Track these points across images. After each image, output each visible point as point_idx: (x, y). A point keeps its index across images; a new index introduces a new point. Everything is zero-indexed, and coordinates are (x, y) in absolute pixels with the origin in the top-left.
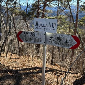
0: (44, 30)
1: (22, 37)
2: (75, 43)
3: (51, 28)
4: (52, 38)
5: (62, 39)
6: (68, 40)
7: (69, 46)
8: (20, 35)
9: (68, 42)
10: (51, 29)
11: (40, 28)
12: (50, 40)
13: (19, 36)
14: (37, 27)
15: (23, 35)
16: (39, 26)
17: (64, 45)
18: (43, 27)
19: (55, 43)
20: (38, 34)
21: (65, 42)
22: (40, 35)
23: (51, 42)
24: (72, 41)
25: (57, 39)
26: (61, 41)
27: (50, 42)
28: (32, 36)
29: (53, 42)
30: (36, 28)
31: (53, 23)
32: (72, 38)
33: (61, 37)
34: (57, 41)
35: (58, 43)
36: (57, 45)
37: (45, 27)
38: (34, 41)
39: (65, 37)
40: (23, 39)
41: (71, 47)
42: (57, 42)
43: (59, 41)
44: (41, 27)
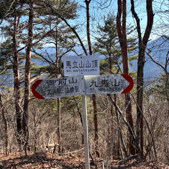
0: (81, 72)
1: (42, 90)
2: (127, 84)
3: (91, 68)
4: (93, 82)
5: (108, 81)
6: (117, 81)
7: (120, 89)
8: (37, 88)
9: (117, 84)
10: (92, 70)
12: (91, 86)
13: (36, 90)
14: (69, 69)
15: (44, 86)
16: (72, 68)
17: (113, 90)
18: (79, 68)
19: (99, 89)
20: (71, 80)
21: (113, 85)
22: (75, 81)
24: (122, 81)
25: (101, 83)
26: (107, 85)
27: (91, 89)
28: (60, 85)
29: (96, 88)
30: (67, 71)
31: (93, 61)
32: (122, 78)
33: (106, 79)
34: (101, 86)
35: (104, 89)
37: (82, 67)
38: (64, 92)
39: (113, 78)
40: (44, 93)
41: (122, 90)
43: (104, 85)
44: (76, 69)
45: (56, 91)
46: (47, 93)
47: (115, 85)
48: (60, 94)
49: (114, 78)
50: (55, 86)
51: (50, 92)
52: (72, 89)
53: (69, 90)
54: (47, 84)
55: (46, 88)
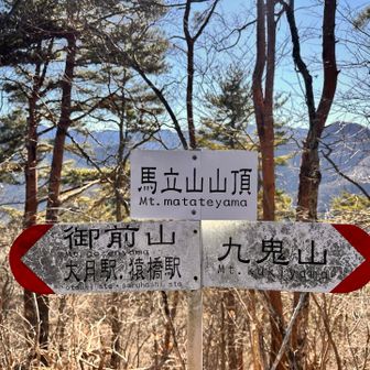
0: (190, 208)
1: (46, 261)
2: (354, 258)
3: (228, 196)
4: (230, 245)
5: (285, 246)
6: (319, 249)
7: (326, 277)
8: (30, 253)
9: (318, 259)
10: (230, 203)
11: (167, 202)
12: (220, 259)
13: (25, 259)
14: (146, 194)
15: (57, 247)
16: (158, 190)
17: (302, 280)
18: (184, 194)
19: (250, 272)
20: (155, 234)
21: (303, 260)
22: (168, 238)
23: (227, 271)
24: (338, 250)
25: (259, 249)
26: (281, 260)
27: (222, 269)
28: (115, 247)
29: (241, 269)
30: (143, 201)
31: (236, 172)
32: (339, 238)
33: (280, 237)
34: (258, 262)
35: (270, 272)
36: (264, 280)
37: (194, 190)
38: (126, 276)
39: (303, 235)
40: (52, 272)
41: (336, 282)
42: (265, 265)
43: (270, 257)
44: (172, 195)
45: (98, 268)
46: (63, 273)
47: (312, 262)
48: (112, 281)
49: (308, 237)
50: (96, 249)
51: (76, 270)
52: (155, 265)
53: (145, 267)
54: (66, 243)
55: (61, 255)
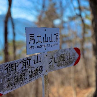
4: (52, 58)
5: (65, 56)
6: (71, 55)
7: (72, 62)
9: (71, 58)
10: (54, 45)
11: (38, 47)
14: (32, 44)
15: (2, 74)
16: (35, 43)
17: (68, 64)
18: (43, 43)
19: (57, 65)
21: (68, 59)
22: (39, 60)
23: (52, 67)
24: (74, 54)
25: (59, 58)
30: (31, 47)
34: (59, 61)
35: (61, 64)
43: (61, 60)
45: (19, 78)
46: (6, 85)
48: (24, 81)
49: (69, 52)
50: (18, 71)
51: (11, 82)
52: (37, 70)
53: (34, 72)
54: (6, 71)
55: (4, 78)
